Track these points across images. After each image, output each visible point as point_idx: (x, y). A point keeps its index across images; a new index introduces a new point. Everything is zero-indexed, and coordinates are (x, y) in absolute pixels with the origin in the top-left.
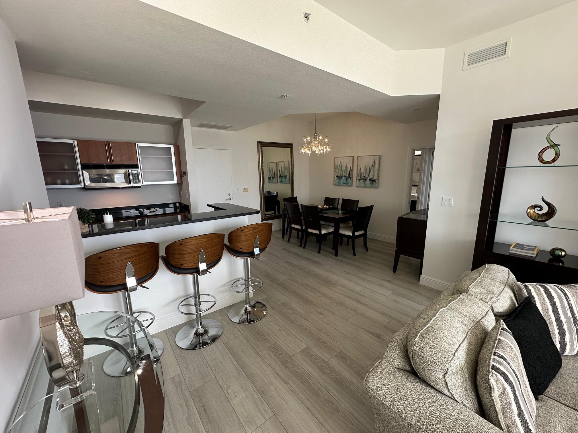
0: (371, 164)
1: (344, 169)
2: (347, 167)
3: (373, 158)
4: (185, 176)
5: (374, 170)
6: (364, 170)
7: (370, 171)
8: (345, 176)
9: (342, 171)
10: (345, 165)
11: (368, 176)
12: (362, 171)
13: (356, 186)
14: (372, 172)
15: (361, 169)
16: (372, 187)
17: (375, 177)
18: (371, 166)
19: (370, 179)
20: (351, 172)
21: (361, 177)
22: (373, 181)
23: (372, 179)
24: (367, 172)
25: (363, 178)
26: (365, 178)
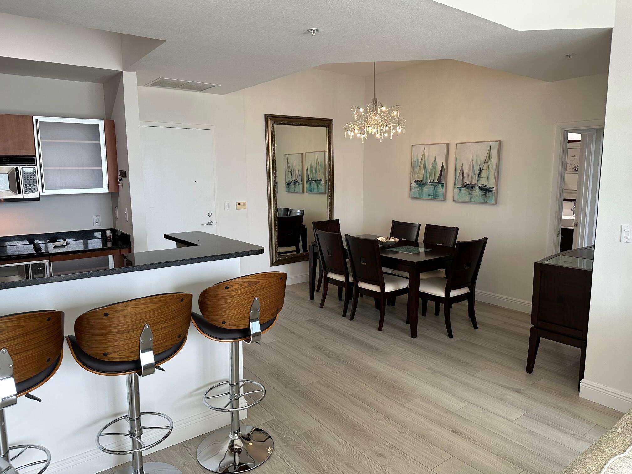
0: (483, 158)
1: (429, 168)
2: (435, 164)
3: (486, 146)
4: (124, 179)
5: (488, 170)
6: (469, 170)
7: (480, 171)
8: (432, 181)
9: (426, 172)
10: (433, 160)
11: (478, 181)
12: (466, 171)
13: (454, 201)
14: (484, 174)
15: (462, 168)
16: (485, 203)
17: (491, 184)
18: (483, 162)
19: (482, 187)
20: (442, 173)
21: (463, 183)
22: (486, 190)
23: (484, 187)
24: (475, 174)
25: (467, 185)
26: (471, 184)
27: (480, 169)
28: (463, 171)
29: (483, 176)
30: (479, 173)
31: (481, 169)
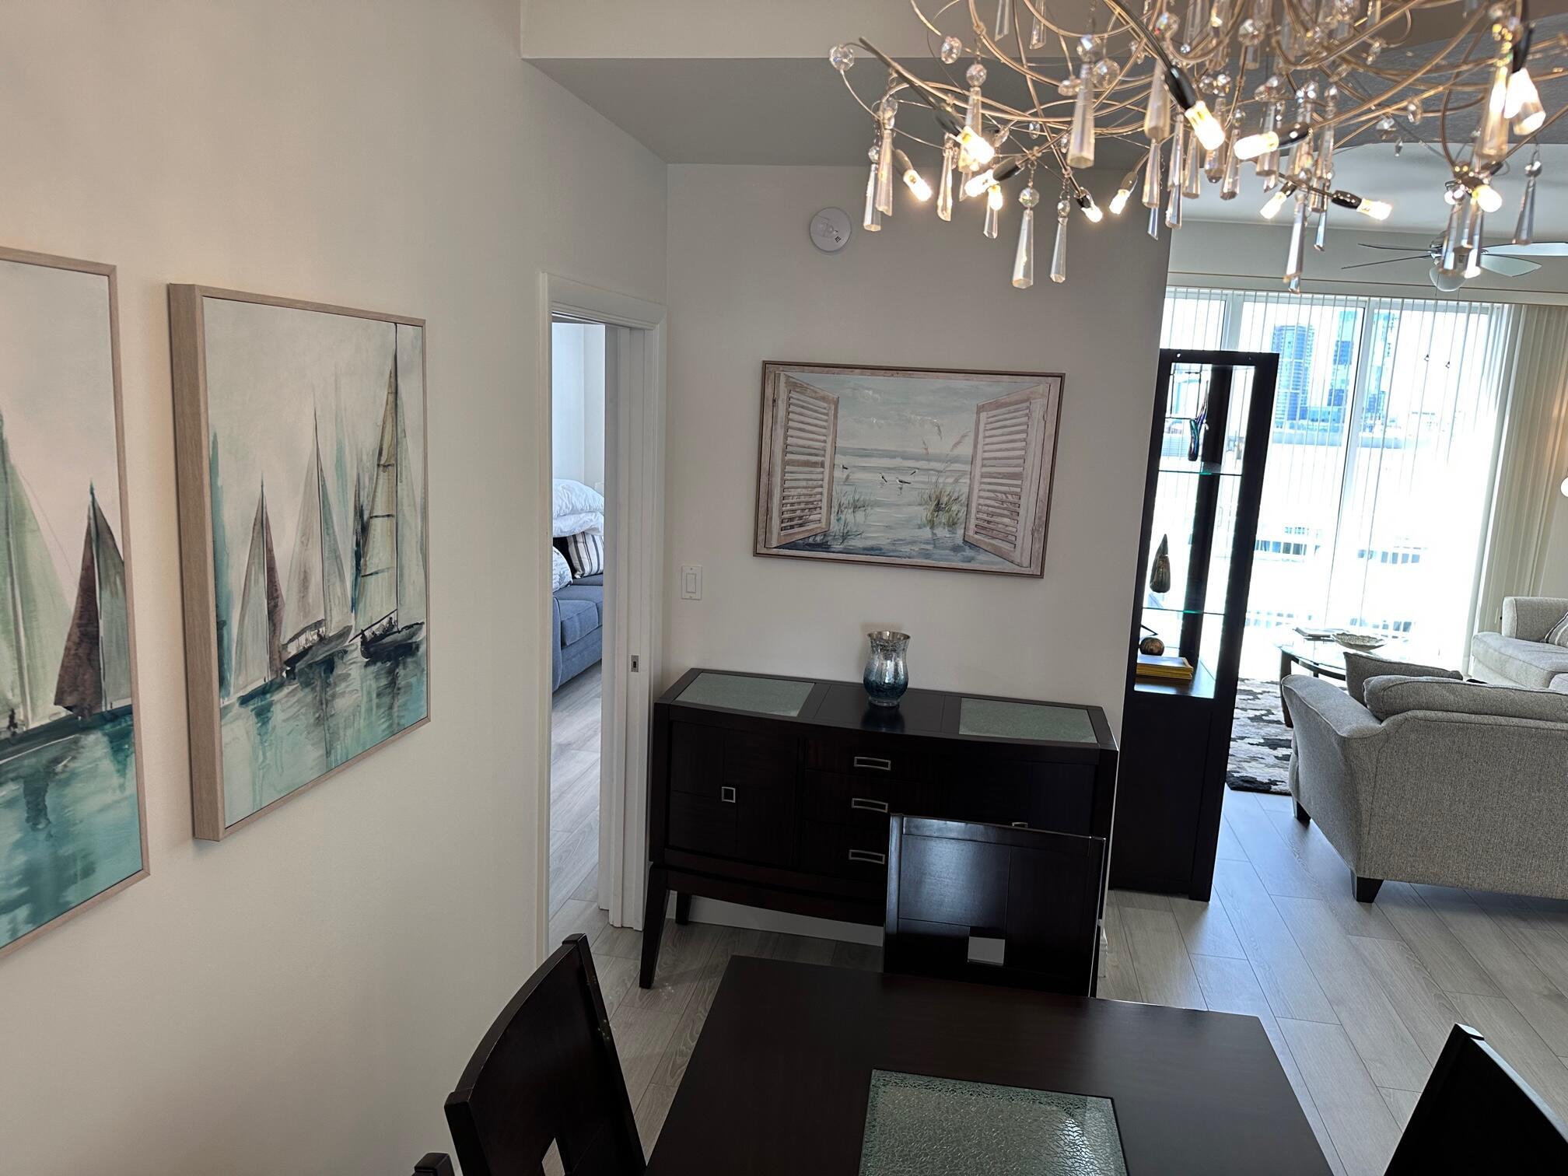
5: (394, 515)
7: (363, 528)
11: (354, 605)
14: (379, 549)
15: (262, 525)
19: (374, 638)
20: (104, 600)
21: (274, 649)
22: (392, 654)
23: (385, 631)
24: (337, 558)
25: (304, 652)
26: (321, 638)
27: (362, 516)
28: (270, 551)
29: (375, 560)
30: (358, 544)
31: (366, 517)
